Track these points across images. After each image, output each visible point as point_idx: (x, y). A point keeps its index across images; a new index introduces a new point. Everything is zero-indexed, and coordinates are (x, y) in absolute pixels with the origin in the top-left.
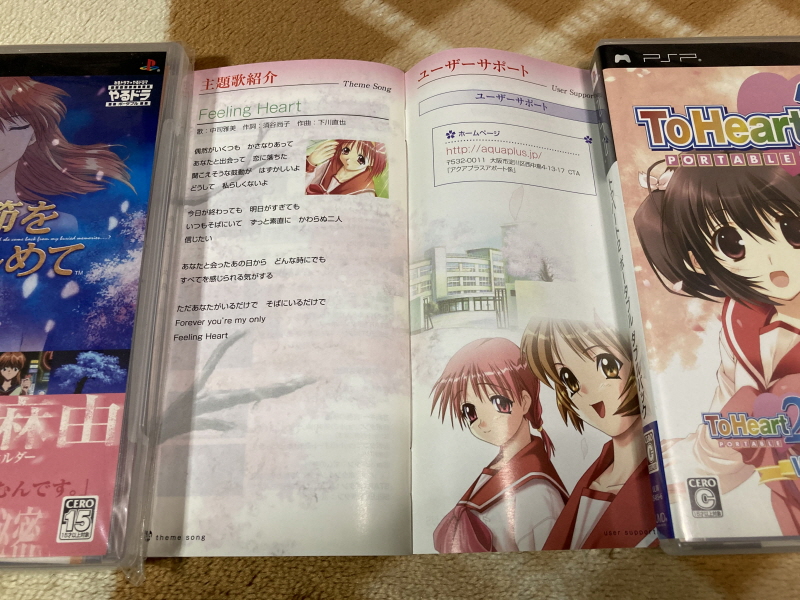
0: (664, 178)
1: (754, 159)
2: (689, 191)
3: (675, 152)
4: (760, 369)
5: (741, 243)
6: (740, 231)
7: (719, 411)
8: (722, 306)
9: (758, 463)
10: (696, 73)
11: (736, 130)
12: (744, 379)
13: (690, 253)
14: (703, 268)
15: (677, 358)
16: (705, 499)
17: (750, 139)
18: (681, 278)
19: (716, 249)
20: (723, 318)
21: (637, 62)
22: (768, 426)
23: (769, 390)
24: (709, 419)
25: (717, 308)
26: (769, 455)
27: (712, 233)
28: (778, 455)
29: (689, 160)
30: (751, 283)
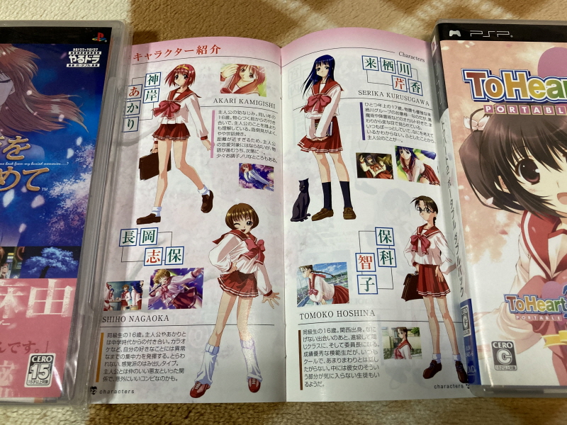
0: (483, 122)
1: (548, 110)
2: (501, 132)
3: (491, 103)
4: (548, 264)
5: (537, 171)
6: (536, 162)
7: (517, 293)
8: (521, 216)
9: (544, 332)
10: (509, 46)
11: (536, 88)
12: (535, 271)
13: (500, 177)
14: (508, 188)
15: (487, 254)
16: (504, 357)
17: (546, 95)
18: (492, 195)
19: (519, 175)
20: (522, 226)
21: (466, 36)
22: (552, 305)
23: (554, 279)
24: (509, 298)
25: (518, 218)
26: (551, 327)
27: (516, 163)
28: (559, 327)
29: (501, 110)
30: (544, 201)
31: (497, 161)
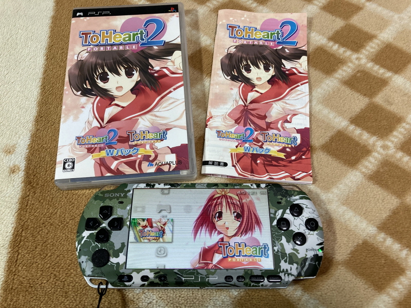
0: (84, 55)
1: (121, 48)
2: (93, 60)
3: (91, 46)
4: (103, 120)
5: (108, 77)
6: (109, 73)
7: (83, 135)
8: (94, 99)
9: (92, 153)
10: (107, 18)
11: (117, 38)
12: (96, 124)
13: (87, 81)
14: (90, 86)
15: (71, 118)
16: (69, 166)
17: (122, 41)
18: (81, 90)
19: (97, 79)
20: (93, 104)
21: (85, 15)
22: (100, 140)
23: (104, 127)
24: (78, 138)
25: (92, 100)
26: (97, 150)
27: (98, 74)
28: (101, 149)
29: (96, 49)
30: (108, 91)
31: (87, 73)
